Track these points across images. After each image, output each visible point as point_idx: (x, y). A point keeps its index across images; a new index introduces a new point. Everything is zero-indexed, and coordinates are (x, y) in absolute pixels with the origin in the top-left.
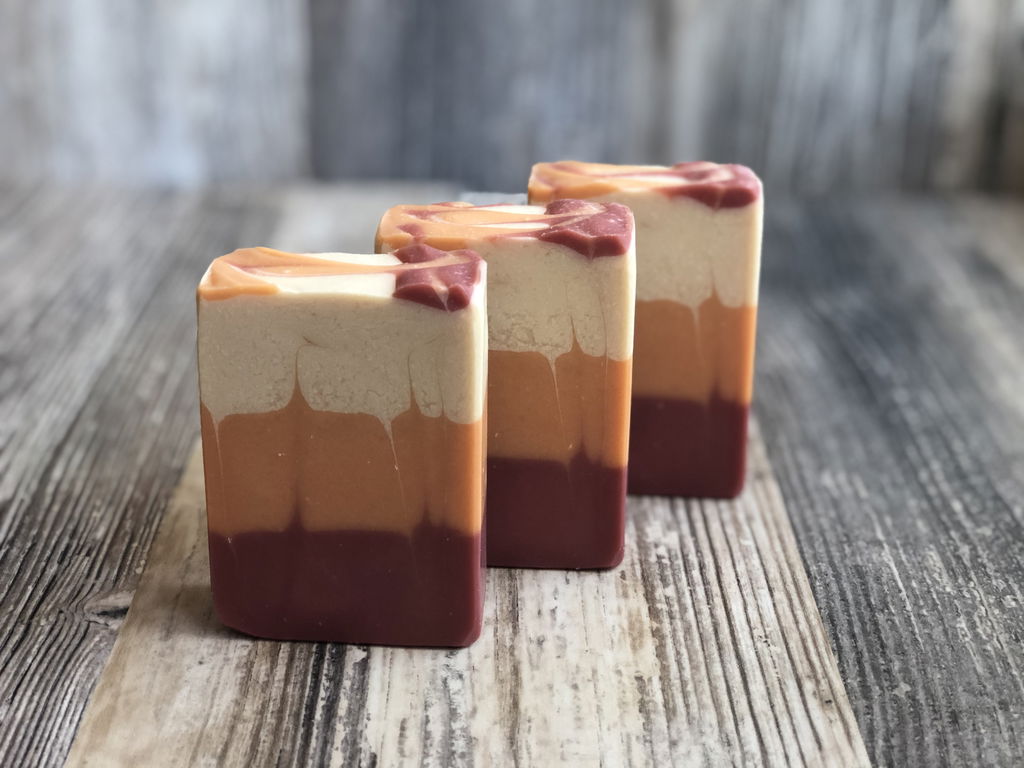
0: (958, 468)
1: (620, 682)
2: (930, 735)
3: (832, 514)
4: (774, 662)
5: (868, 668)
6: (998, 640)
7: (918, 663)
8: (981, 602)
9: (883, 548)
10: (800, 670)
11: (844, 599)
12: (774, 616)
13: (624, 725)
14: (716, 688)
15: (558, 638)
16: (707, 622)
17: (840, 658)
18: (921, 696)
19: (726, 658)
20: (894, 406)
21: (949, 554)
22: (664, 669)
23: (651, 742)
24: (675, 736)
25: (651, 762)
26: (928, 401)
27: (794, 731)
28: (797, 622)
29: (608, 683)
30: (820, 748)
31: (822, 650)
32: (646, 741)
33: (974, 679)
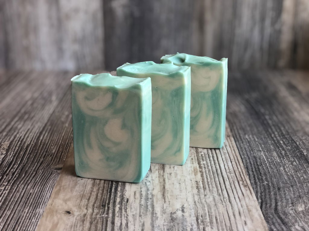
0: (282, 133)
1: (191, 182)
2: (272, 193)
3: (248, 144)
4: (232, 177)
5: (256, 178)
6: (291, 172)
7: (270, 177)
8: (287, 164)
9: (261, 152)
10: (239, 179)
11: (251, 163)
12: (232, 167)
13: (192, 192)
14: (217, 183)
15: (175, 173)
16: (214, 169)
17: (249, 176)
18: (270, 184)
19: (219, 177)
20: (266, 119)
21: (279, 153)
22: (203, 179)
23: (200, 195)
24: (206, 194)
25: (200, 199)
26: (275, 118)
27: (237, 192)
28: (238, 169)
29: (188, 183)
30: (243, 196)
31: (245, 175)
32: (198, 195)
33: (285, 181)
